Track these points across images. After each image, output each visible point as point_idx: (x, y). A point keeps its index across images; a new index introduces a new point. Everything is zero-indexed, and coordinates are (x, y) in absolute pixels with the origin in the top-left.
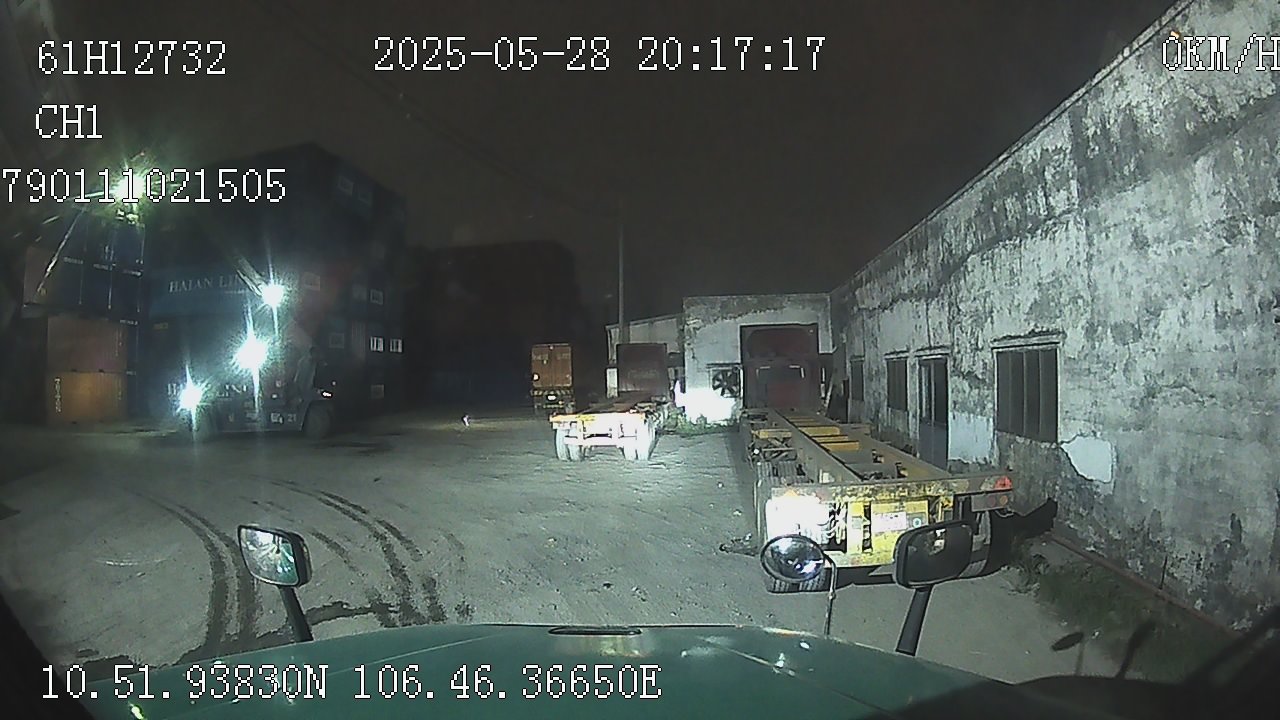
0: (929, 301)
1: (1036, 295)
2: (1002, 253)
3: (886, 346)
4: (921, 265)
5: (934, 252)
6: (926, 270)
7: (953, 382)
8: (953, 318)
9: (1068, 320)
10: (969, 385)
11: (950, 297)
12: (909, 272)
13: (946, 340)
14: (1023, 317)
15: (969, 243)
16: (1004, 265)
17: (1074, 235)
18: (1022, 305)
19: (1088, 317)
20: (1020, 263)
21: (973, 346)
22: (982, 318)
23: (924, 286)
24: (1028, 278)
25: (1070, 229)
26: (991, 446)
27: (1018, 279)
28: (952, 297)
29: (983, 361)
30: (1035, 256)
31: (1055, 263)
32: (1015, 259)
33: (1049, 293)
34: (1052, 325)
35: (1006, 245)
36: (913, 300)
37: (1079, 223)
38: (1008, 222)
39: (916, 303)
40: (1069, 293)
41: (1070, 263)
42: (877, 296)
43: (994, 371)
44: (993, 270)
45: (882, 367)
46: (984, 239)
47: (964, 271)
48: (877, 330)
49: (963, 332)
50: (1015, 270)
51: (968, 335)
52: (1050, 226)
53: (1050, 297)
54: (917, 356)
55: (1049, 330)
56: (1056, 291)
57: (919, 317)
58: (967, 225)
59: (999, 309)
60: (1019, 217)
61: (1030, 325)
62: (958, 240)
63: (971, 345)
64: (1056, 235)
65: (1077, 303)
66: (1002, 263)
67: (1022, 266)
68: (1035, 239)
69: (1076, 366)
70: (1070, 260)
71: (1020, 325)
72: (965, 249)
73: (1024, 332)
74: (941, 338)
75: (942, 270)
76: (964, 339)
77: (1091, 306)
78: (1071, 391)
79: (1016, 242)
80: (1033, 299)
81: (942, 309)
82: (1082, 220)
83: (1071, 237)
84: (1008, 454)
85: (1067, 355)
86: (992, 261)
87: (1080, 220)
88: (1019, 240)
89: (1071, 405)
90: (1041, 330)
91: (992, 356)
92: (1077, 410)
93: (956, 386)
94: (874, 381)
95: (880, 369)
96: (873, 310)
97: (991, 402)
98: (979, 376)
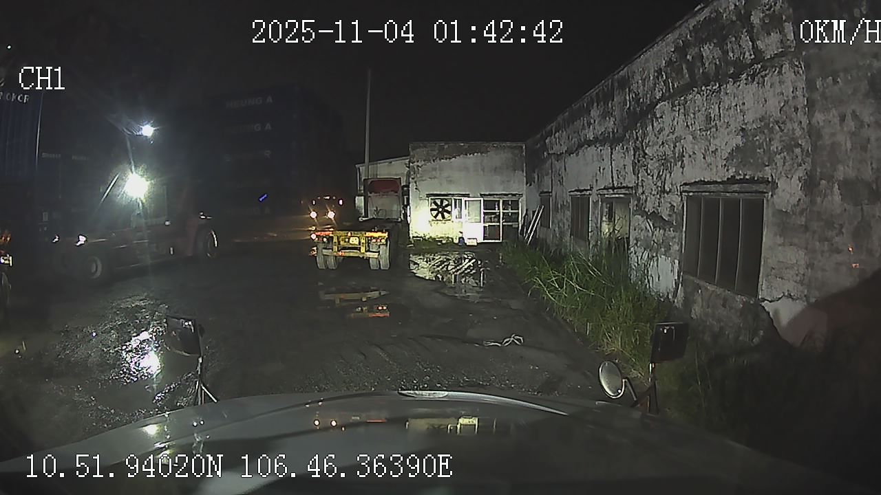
0: (613, 146)
1: (738, 140)
2: (697, 99)
3: (571, 186)
4: (606, 115)
5: (621, 102)
6: (612, 119)
8: (639, 161)
9: (780, 169)
10: (653, 225)
11: (635, 143)
12: (595, 121)
13: (630, 180)
14: (721, 163)
15: (659, 91)
16: (699, 111)
17: (790, 79)
18: (719, 150)
19: (809, 169)
20: (719, 108)
21: (659, 189)
22: (671, 162)
23: (609, 133)
24: (728, 122)
25: (785, 73)
26: (674, 286)
27: (716, 124)
28: (638, 142)
29: (670, 203)
30: (738, 100)
31: (764, 108)
32: (713, 104)
33: (755, 139)
34: (759, 173)
35: (702, 90)
36: (598, 146)
37: (797, 66)
38: (706, 68)
39: (602, 148)
40: (781, 141)
41: (784, 108)
42: (564, 143)
43: (683, 215)
44: (685, 116)
45: (567, 201)
46: (676, 86)
47: (652, 118)
48: (564, 170)
49: (648, 174)
50: (713, 116)
51: (655, 178)
52: (758, 70)
53: (757, 143)
54: (600, 195)
55: (754, 178)
56: (766, 138)
57: (603, 160)
58: (656, 74)
59: (691, 154)
60: (718, 63)
61: (730, 171)
62: (646, 89)
63: (657, 188)
64: (766, 79)
65: (793, 152)
66: (697, 109)
67: (721, 111)
68: (738, 84)
69: (788, 221)
70: (784, 106)
71: (717, 172)
72: (653, 97)
73: (721, 179)
74: (624, 179)
75: (628, 118)
76: (649, 181)
77: (811, 156)
78: (780, 248)
79: (714, 88)
80: (735, 145)
81: (626, 154)
82: (799, 63)
83: (786, 80)
84: (695, 298)
85: (777, 207)
86: (684, 107)
87: (797, 64)
88: (718, 85)
89: (779, 262)
90: (744, 177)
91: (682, 200)
92: (786, 269)
93: (639, 225)
94: (559, 213)
95: (565, 203)
96: (561, 154)
97: (678, 244)
98: (665, 218)
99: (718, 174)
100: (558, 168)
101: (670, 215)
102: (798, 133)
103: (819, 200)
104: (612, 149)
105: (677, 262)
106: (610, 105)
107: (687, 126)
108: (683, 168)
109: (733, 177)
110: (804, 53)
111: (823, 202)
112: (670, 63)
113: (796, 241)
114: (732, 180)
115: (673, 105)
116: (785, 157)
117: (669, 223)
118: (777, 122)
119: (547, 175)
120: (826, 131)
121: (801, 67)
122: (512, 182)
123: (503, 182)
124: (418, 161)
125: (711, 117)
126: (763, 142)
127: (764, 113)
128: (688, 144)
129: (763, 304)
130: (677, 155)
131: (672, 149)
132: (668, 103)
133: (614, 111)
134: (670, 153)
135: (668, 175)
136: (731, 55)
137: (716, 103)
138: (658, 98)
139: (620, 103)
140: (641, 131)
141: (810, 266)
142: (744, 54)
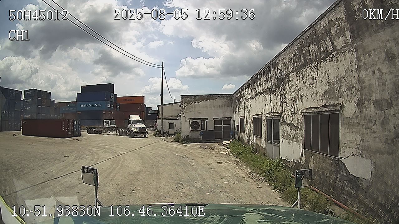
0: (271, 94)
1: (327, 88)
2: (308, 70)
3: (253, 113)
4: (267, 81)
6: (270, 82)
7: (282, 127)
8: (283, 101)
9: (346, 99)
10: (290, 128)
13: (279, 109)
14: (319, 98)
15: (291, 68)
16: (309, 76)
17: (349, 57)
18: (318, 93)
19: (359, 97)
20: (318, 74)
21: (292, 112)
22: (297, 100)
23: (269, 88)
24: (322, 80)
25: (347, 55)
26: (301, 155)
27: (316, 81)
28: (282, 92)
29: (297, 118)
30: (326, 70)
31: (338, 72)
32: (315, 72)
33: (334, 86)
34: (336, 101)
35: (310, 66)
36: (264, 94)
37: (352, 51)
38: (311, 56)
39: (266, 95)
40: (346, 86)
41: (347, 71)
42: (250, 93)
43: (303, 123)
44: (302, 78)
45: (251, 120)
46: (298, 65)
47: (288, 80)
48: (250, 106)
49: (287, 106)
50: (315, 78)
51: (290, 107)
52: (334, 55)
53: (335, 88)
54: (266, 116)
55: (334, 104)
56: (339, 85)
57: (267, 101)
58: (289, 61)
59: (306, 95)
60: (316, 53)
61: (323, 102)
62: (285, 67)
63: (291, 112)
64: (338, 58)
65: (351, 90)
66: (308, 75)
67: (318, 76)
68: (326, 62)
69: (351, 121)
70: (347, 70)
71: (318, 102)
72: (288, 71)
73: (320, 105)
74: (276, 109)
75: (277, 81)
76: (288, 109)
77: (360, 91)
78: (348, 134)
79: (315, 65)
80: (325, 90)
81: (277, 97)
82: (353, 50)
83: (347, 58)
84: (310, 160)
85: (345, 116)
86: (302, 75)
87: (352, 50)
88: (317, 64)
89: (347, 140)
90: (330, 104)
91: (302, 116)
92: (351, 143)
93: (284, 129)
94: (248, 125)
95: (251, 121)
96: (248, 99)
97: (301, 136)
98: (295, 125)
99: (318, 104)
100: (247, 105)
101: (297, 124)
102: (353, 81)
103: (364, 110)
104: (270, 96)
105: (301, 144)
106: (269, 76)
107: (304, 83)
108: (302, 102)
109: (325, 104)
110: (355, 45)
111: (366, 111)
112: (295, 55)
113: (354, 130)
114: (325, 106)
115: (297, 74)
116: (348, 94)
117: (297, 127)
118: (344, 78)
119: (242, 108)
120: (366, 80)
121: (354, 51)
122: (227, 112)
123: (223, 112)
124: (184, 104)
125: (314, 78)
126: (338, 88)
127: (338, 74)
128: (304, 91)
129: (341, 160)
130: (299, 97)
131: (297, 94)
132: (295, 73)
133: (271, 78)
134: (296, 96)
135: (296, 106)
136: (322, 49)
137: (316, 72)
138: (290, 71)
139: (274, 75)
140: (283, 87)
141: (362, 140)
142: (328, 48)
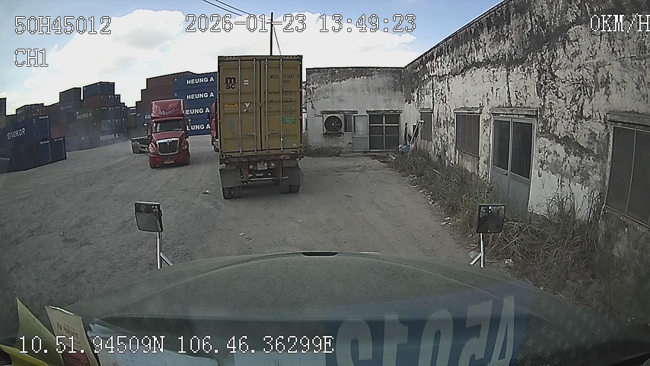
0: (511, 68)
3: (455, 104)
4: (497, 39)
6: (508, 43)
7: (539, 143)
8: (546, 84)
10: (565, 149)
11: (540, 65)
12: (485, 44)
13: (534, 101)
15: (572, 15)
21: (575, 113)
22: (592, 87)
23: (504, 55)
28: (544, 64)
29: (590, 130)
36: (489, 67)
39: (495, 70)
42: (448, 65)
43: (608, 144)
44: (610, 41)
45: (451, 118)
47: (564, 41)
48: (447, 90)
49: (559, 98)
51: (568, 101)
54: (494, 114)
57: (497, 80)
59: (620, 81)
62: (554, 12)
63: (572, 112)
66: (625, 36)
72: (564, 20)
74: (526, 100)
76: (560, 104)
81: (528, 75)
84: (619, 235)
91: (606, 128)
93: (545, 147)
94: (442, 128)
95: (449, 119)
96: (443, 76)
97: (600, 175)
98: (582, 145)
100: (441, 88)
101: (589, 143)
104: (508, 70)
105: (597, 193)
106: (505, 28)
107: (613, 51)
108: (607, 94)
117: (588, 151)
119: (427, 94)
122: (393, 100)
123: (386, 100)
128: (615, 71)
130: (599, 82)
131: (594, 74)
132: (586, 27)
133: (510, 34)
134: (590, 78)
135: (587, 101)
138: (572, 21)
139: (518, 26)
140: (547, 53)
